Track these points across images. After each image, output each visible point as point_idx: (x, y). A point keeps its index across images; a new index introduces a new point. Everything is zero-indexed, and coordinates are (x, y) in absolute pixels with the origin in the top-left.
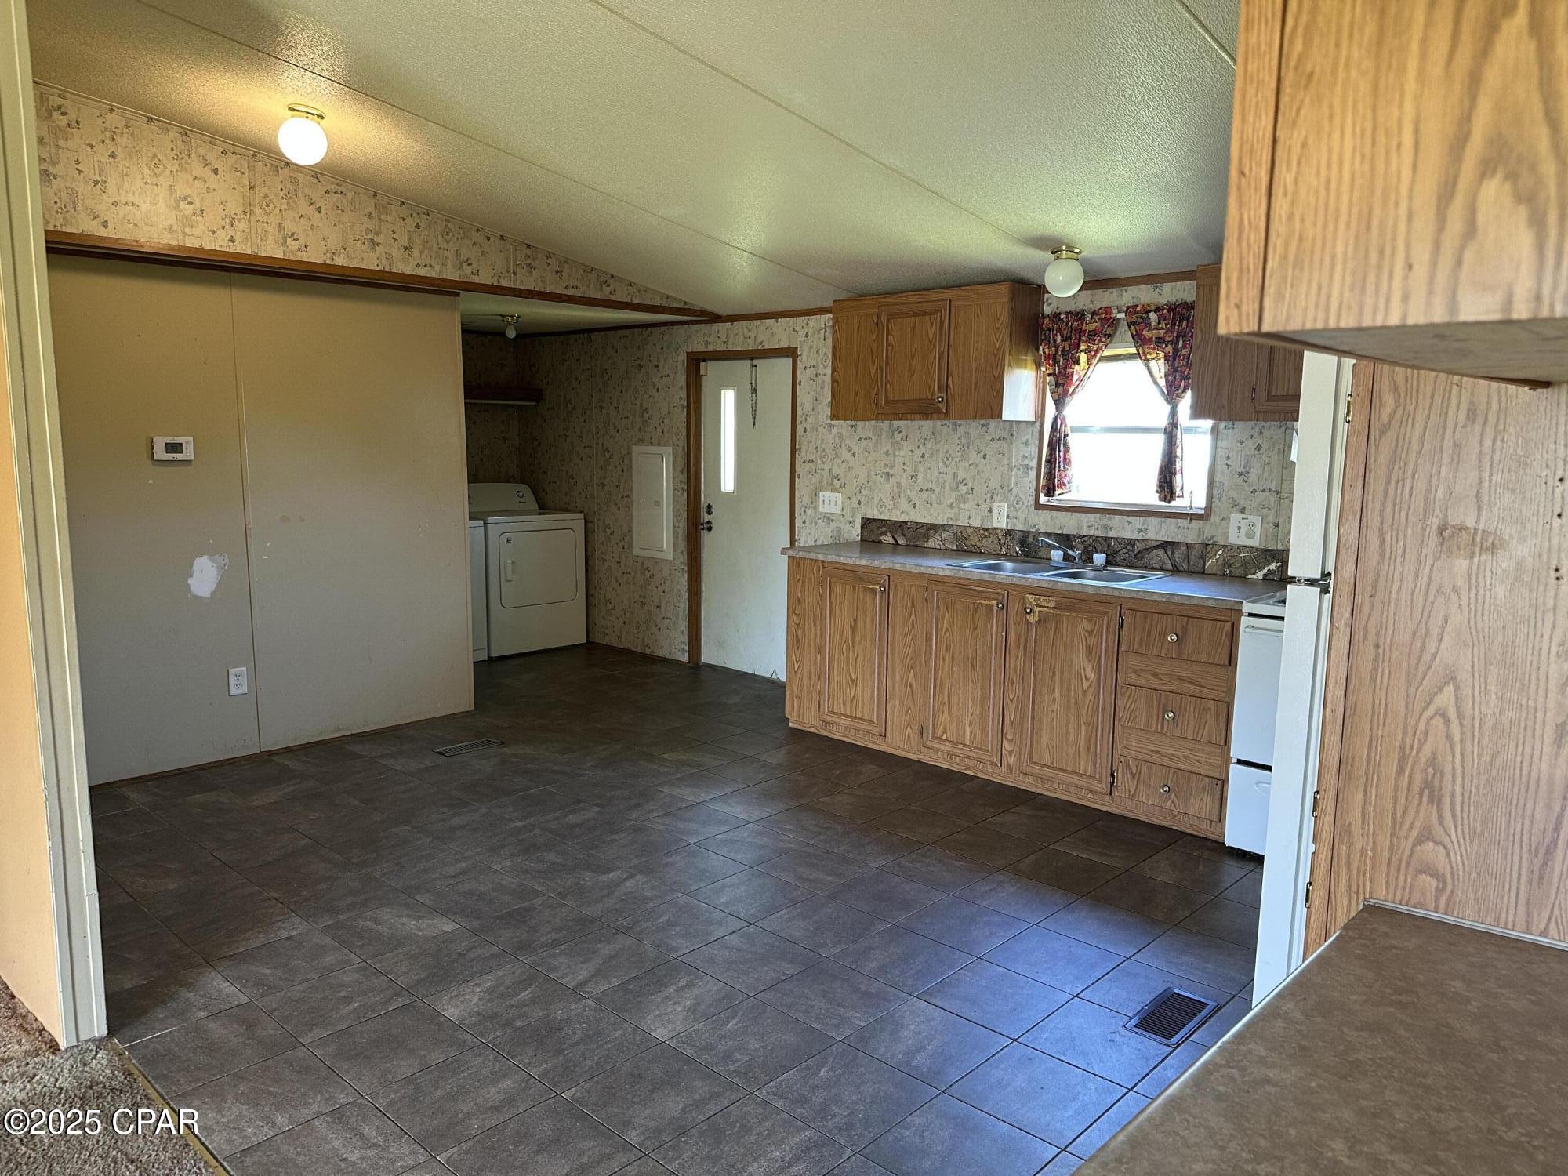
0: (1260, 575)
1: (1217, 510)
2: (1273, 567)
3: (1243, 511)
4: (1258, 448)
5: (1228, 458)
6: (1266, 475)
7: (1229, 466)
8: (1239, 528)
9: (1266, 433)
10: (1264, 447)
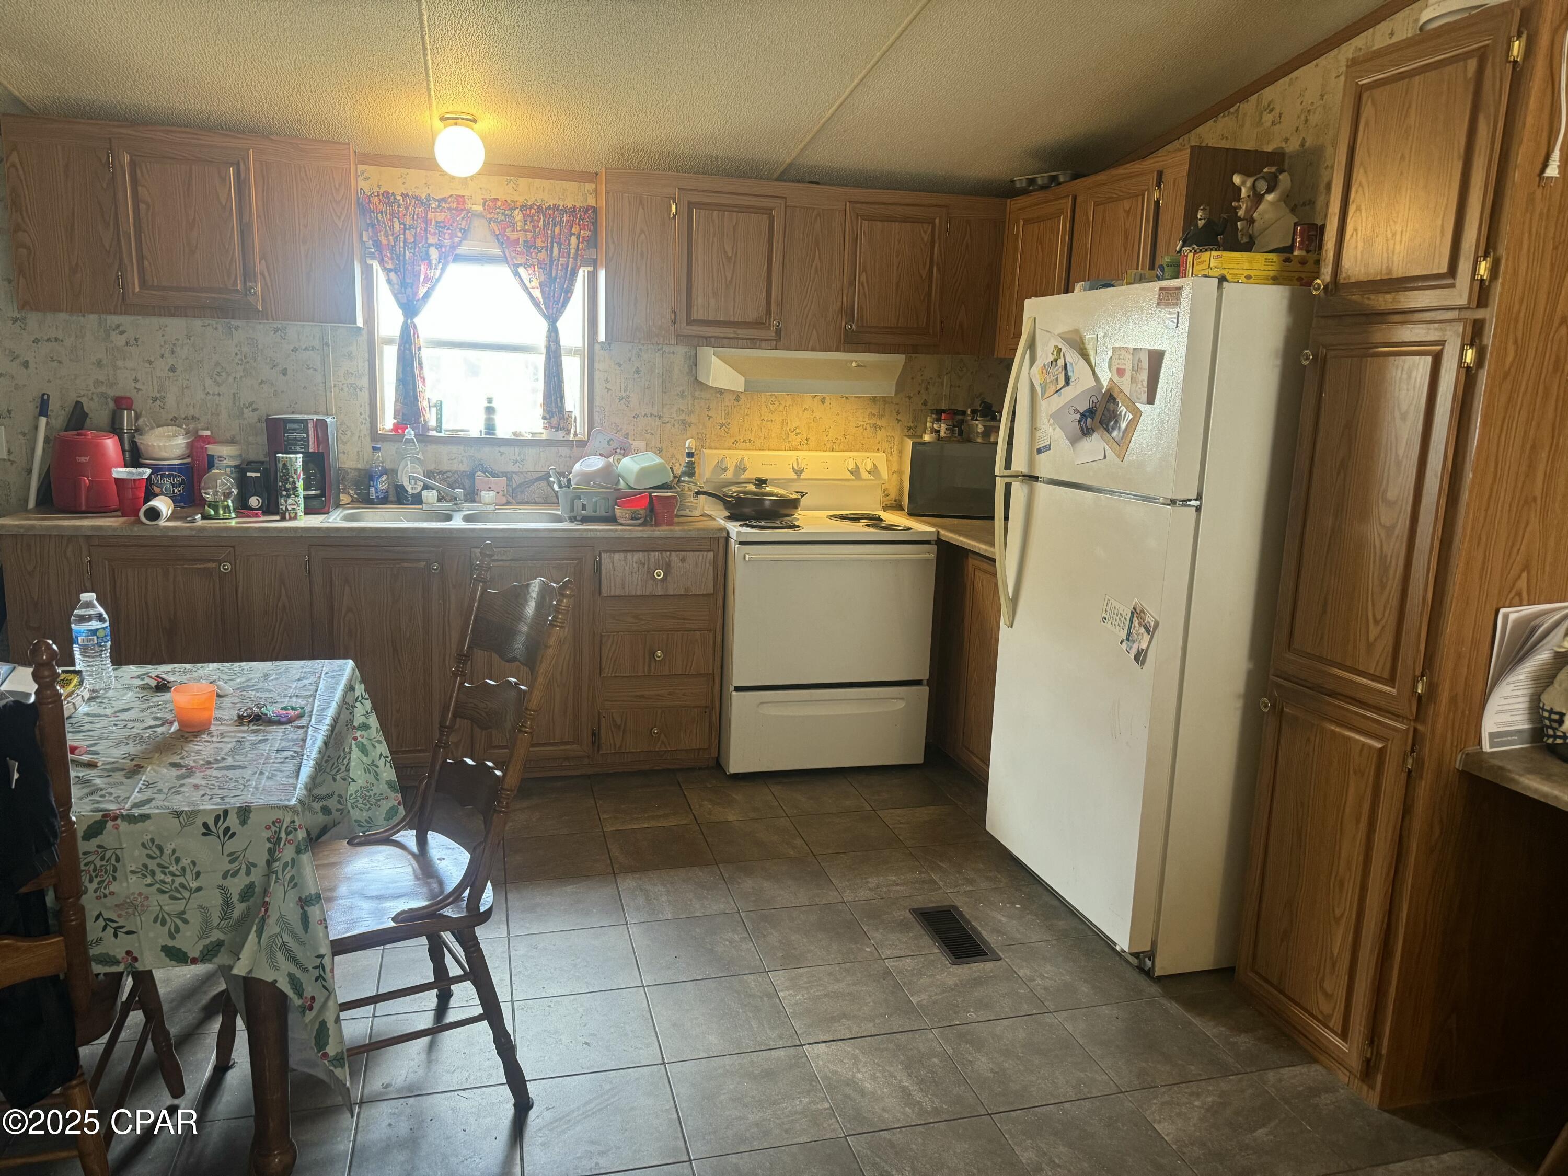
4: (637, 371)
5: (607, 381)
6: (647, 399)
7: (609, 390)
9: (644, 355)
10: (643, 369)
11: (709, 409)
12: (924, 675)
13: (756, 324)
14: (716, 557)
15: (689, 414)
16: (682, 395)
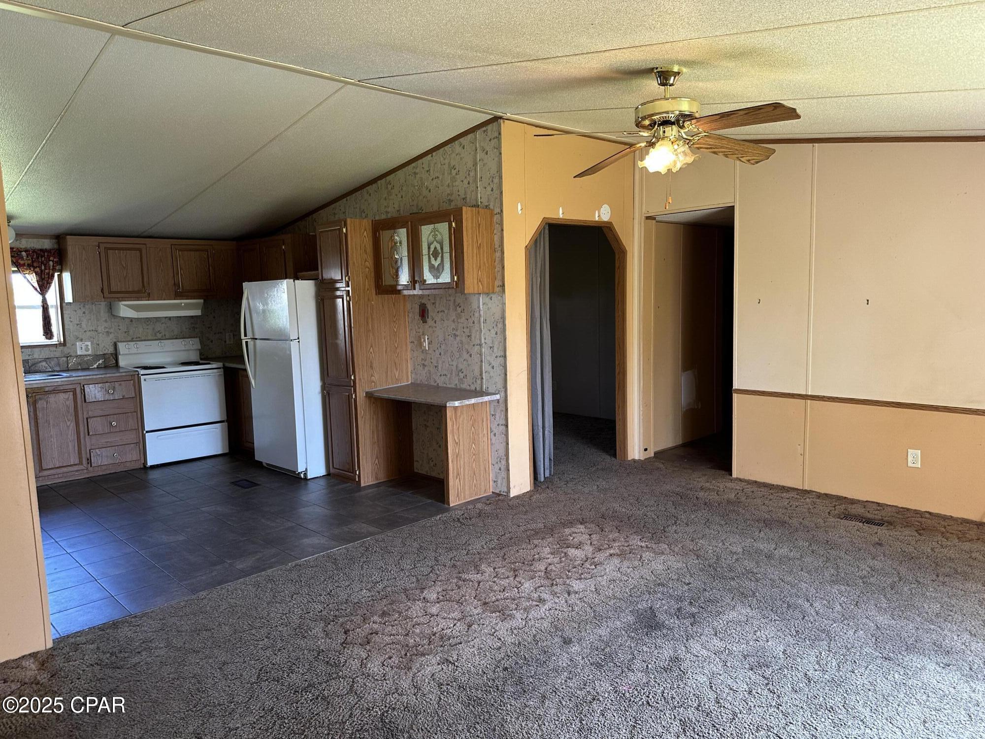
0: (95, 366)
1: (69, 341)
2: (101, 362)
3: (81, 340)
4: (84, 313)
5: (70, 318)
6: (90, 324)
7: (71, 322)
8: (81, 348)
9: (87, 306)
10: (87, 312)
11: (119, 326)
12: (225, 418)
13: (138, 292)
14: (134, 382)
15: (110, 329)
16: (106, 321)
